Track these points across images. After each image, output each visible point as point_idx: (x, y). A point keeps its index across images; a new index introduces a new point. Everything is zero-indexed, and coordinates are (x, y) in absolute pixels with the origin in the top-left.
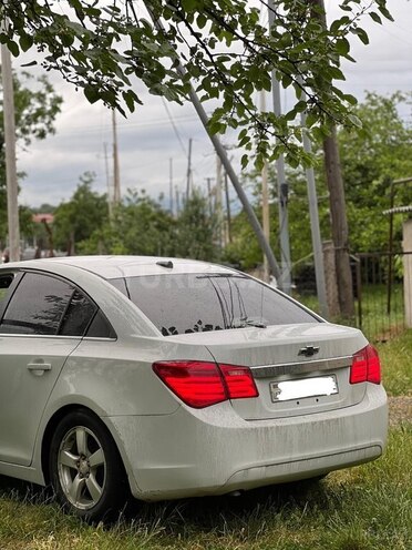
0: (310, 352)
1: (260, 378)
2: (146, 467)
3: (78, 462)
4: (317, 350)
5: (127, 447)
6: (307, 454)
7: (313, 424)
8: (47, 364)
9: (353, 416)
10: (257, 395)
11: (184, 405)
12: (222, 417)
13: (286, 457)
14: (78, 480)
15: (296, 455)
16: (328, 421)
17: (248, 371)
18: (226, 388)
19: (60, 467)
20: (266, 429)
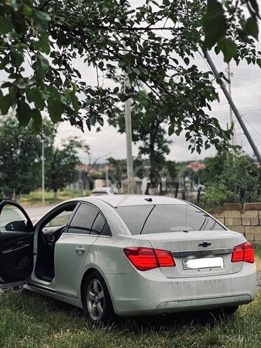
0: (205, 245)
1: (177, 257)
2: (119, 299)
3: (94, 297)
4: (210, 244)
5: (111, 289)
6: (202, 296)
7: (205, 281)
8: (83, 249)
9: (231, 279)
10: (175, 265)
11: (136, 269)
12: (154, 276)
13: (189, 297)
14: (94, 306)
15: (195, 297)
16: (214, 281)
17: (170, 253)
18: (157, 261)
19: (88, 299)
20: (178, 283)
